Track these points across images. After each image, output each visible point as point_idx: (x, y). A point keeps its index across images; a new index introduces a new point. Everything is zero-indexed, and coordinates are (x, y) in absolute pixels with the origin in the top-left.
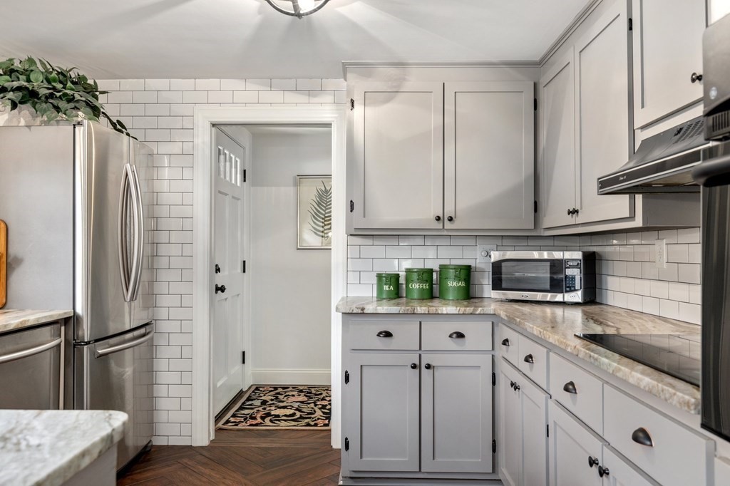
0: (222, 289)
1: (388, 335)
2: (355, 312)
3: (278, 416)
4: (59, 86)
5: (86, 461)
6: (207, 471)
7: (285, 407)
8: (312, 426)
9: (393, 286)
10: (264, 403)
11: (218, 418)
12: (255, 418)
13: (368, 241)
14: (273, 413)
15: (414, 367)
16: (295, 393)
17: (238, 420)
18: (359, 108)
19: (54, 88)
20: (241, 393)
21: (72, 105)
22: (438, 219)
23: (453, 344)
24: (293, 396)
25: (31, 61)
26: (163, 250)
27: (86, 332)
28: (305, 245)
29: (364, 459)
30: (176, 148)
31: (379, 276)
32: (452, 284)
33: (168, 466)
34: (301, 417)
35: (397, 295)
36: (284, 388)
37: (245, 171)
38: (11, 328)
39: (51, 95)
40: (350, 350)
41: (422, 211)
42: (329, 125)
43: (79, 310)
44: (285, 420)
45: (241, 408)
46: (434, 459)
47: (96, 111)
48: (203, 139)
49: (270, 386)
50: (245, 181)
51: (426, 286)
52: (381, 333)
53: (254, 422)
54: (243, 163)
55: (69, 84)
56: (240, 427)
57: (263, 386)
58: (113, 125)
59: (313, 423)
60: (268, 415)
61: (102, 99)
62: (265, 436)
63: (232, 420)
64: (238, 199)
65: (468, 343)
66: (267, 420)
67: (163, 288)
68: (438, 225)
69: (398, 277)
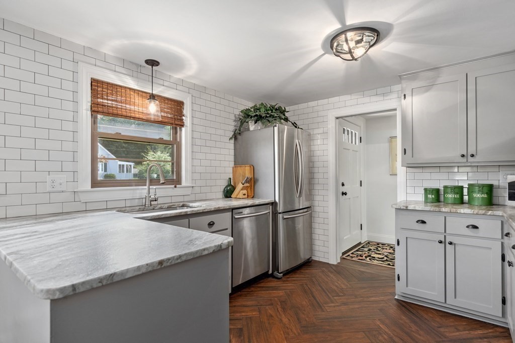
0: (346, 194)
1: (423, 222)
2: (402, 208)
3: (374, 257)
4: (270, 112)
5: (206, 252)
6: (332, 276)
7: (380, 254)
8: (391, 265)
9: (436, 196)
10: (370, 250)
11: (344, 253)
12: (362, 256)
13: (420, 170)
14: (372, 255)
15: (441, 242)
16: (388, 248)
17: (354, 255)
18: (408, 98)
19: (268, 114)
20: (360, 243)
21: (274, 119)
22: (463, 156)
23: (470, 232)
24: (386, 249)
25: (262, 104)
26: (316, 176)
27: (280, 209)
29: (409, 287)
30: (321, 131)
31: (426, 190)
32: (476, 195)
33: (316, 269)
34: (387, 260)
35: (438, 200)
36: (382, 245)
37: (361, 138)
38: (249, 205)
39: (266, 117)
40: (400, 228)
41: (451, 152)
42: (395, 110)
43: (277, 200)
44: (377, 260)
45: (357, 251)
46: (455, 298)
47: (286, 120)
48: (332, 125)
49: (376, 242)
50: (361, 142)
51: (457, 196)
52: (419, 221)
53: (361, 258)
54: (360, 133)
55: (274, 111)
56: (353, 259)
57: (372, 242)
58: (293, 124)
59: (392, 264)
60: (370, 256)
61: (287, 114)
62: (364, 266)
63: (351, 255)
64: (357, 151)
65: (480, 232)
66: (368, 258)
67: (316, 192)
68: (464, 160)
69: (438, 191)
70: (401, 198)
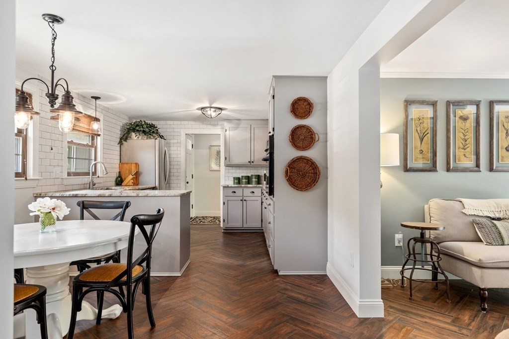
0: (188, 183)
1: (235, 192)
2: (226, 186)
9: (238, 181)
12: (197, 222)
13: (231, 168)
14: (203, 221)
15: (241, 200)
18: (227, 132)
22: (249, 162)
23: (251, 195)
28: (212, 169)
29: (229, 224)
30: (176, 141)
31: (234, 178)
32: (254, 180)
34: (212, 222)
36: (206, 217)
37: (193, 145)
40: (225, 196)
41: (245, 160)
42: (219, 135)
43: (157, 186)
46: (246, 224)
48: (183, 138)
50: (193, 148)
51: (247, 180)
52: (233, 192)
54: (192, 142)
58: (160, 136)
59: (215, 223)
64: (191, 154)
65: (255, 194)
67: (172, 182)
68: (249, 164)
69: (239, 178)
70: (223, 182)
